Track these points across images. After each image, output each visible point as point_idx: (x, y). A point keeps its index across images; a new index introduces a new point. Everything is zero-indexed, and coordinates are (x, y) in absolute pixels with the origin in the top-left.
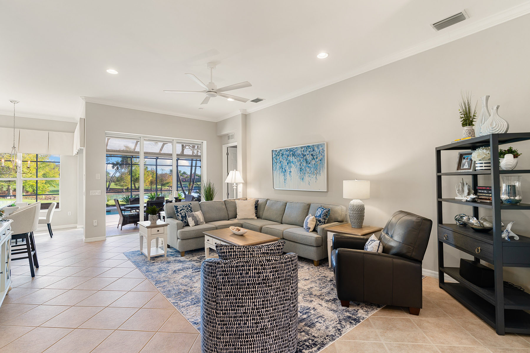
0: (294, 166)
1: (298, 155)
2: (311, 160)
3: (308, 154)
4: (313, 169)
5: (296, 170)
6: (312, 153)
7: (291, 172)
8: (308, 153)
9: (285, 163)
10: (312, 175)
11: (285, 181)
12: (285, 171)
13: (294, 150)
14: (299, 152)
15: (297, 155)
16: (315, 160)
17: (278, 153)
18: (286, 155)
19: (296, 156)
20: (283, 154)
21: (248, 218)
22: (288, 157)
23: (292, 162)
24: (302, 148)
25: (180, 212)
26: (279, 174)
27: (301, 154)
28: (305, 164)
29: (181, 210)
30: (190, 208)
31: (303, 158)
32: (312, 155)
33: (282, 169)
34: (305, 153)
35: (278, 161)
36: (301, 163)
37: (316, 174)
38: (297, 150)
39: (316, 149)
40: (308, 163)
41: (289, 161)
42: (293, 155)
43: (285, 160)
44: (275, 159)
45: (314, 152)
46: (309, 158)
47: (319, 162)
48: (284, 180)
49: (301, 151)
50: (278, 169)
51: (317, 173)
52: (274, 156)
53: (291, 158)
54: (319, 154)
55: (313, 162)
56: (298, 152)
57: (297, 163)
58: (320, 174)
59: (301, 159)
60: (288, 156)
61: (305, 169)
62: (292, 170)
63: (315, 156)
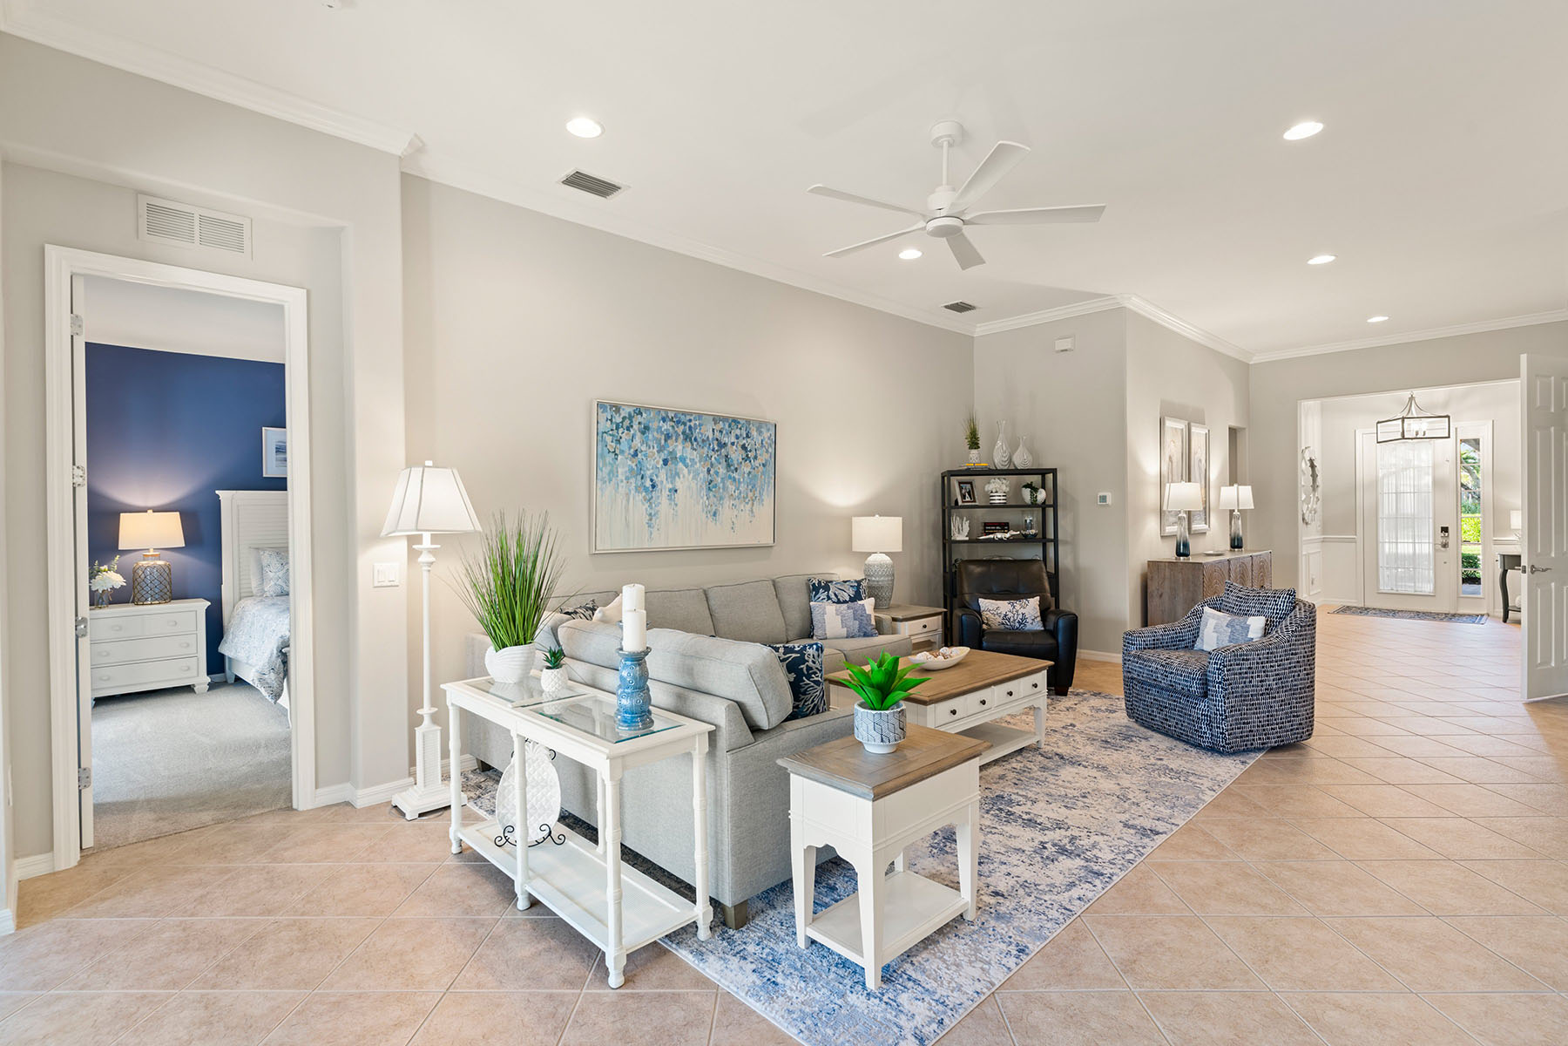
0: (689, 473)
1: (703, 441)
2: (740, 460)
3: (733, 444)
4: (746, 486)
5: (693, 485)
6: (745, 441)
7: (676, 491)
8: (733, 439)
9: (653, 461)
10: (741, 503)
12: (653, 486)
13: (690, 421)
14: (708, 431)
15: (699, 440)
16: (750, 461)
17: (624, 418)
18: (662, 433)
19: (695, 443)
20: (647, 428)
22: (666, 441)
23: (683, 459)
24: (716, 419)
26: (628, 495)
27: (714, 439)
28: (722, 470)
31: (717, 451)
32: (744, 447)
33: (639, 477)
34: (727, 440)
35: (624, 445)
36: (712, 465)
37: (753, 500)
38: (700, 425)
39: (754, 433)
40: (732, 468)
41: (671, 453)
42: (686, 437)
43: (656, 449)
44: (608, 439)
45: (749, 440)
46: (736, 455)
47: (761, 468)
48: (648, 518)
49: (713, 430)
50: (621, 477)
51: (756, 497)
52: (605, 425)
53: (679, 447)
54: (762, 447)
55: (746, 468)
56: (702, 432)
57: (698, 464)
58: (763, 500)
59: (711, 453)
60: (668, 437)
61: (724, 485)
62: (679, 484)
63: (750, 451)
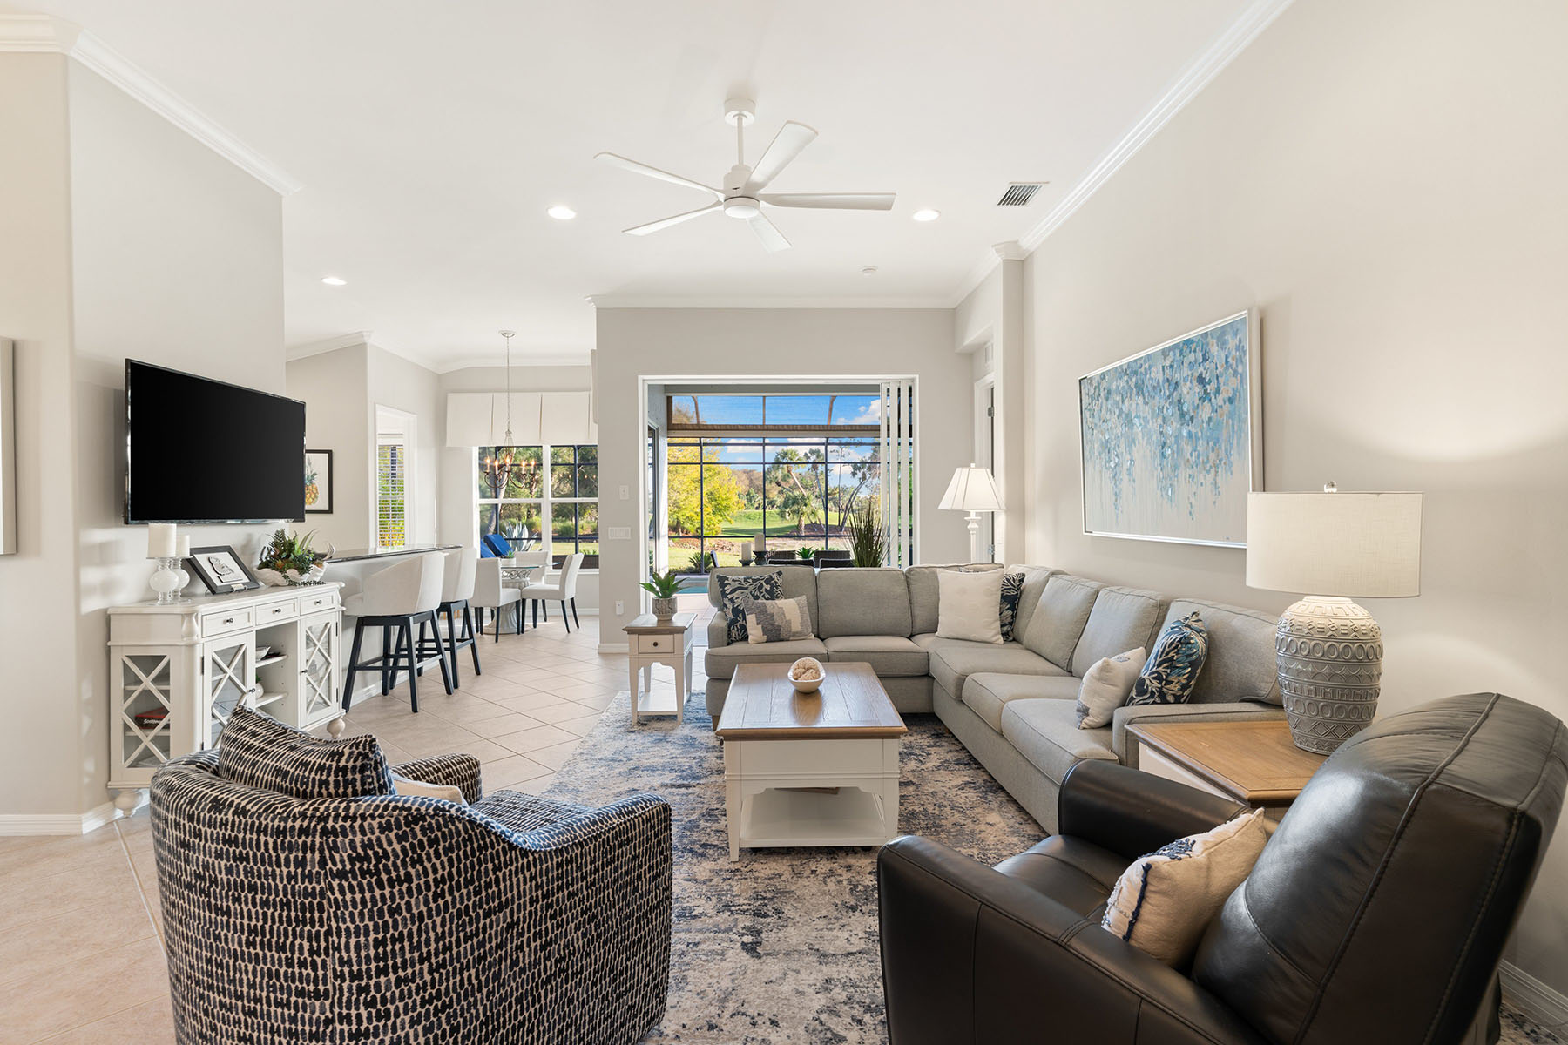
0: (1143, 437)
1: (1154, 388)
2: (1197, 402)
3: (1186, 379)
4: (1205, 444)
5: (1148, 452)
6: (1201, 369)
7: (1134, 462)
8: (1186, 372)
9: (1115, 426)
10: (1200, 473)
11: (1116, 500)
12: (1116, 459)
13: (1141, 366)
14: (1157, 373)
15: (1150, 388)
16: (1210, 400)
17: (1095, 388)
18: (1120, 393)
19: (1147, 395)
20: (1109, 392)
21: (972, 636)
22: (1123, 401)
23: (1138, 419)
24: (1165, 353)
25: (730, 596)
26: (1101, 472)
27: (1163, 381)
28: (1175, 424)
29: (733, 591)
30: (768, 587)
31: (1169, 397)
32: (1201, 380)
33: (1107, 450)
34: (1178, 376)
35: (1096, 419)
36: (1164, 419)
37: (1216, 466)
38: (1150, 367)
39: (1214, 349)
40: (1187, 417)
41: (1127, 415)
42: (1140, 389)
43: (1116, 414)
44: (1088, 414)
45: (1207, 365)
47: (1228, 406)
48: (1114, 498)
49: (1163, 367)
50: (1097, 454)
51: (1220, 460)
52: (1086, 400)
53: (1135, 405)
54: (1226, 369)
55: (1205, 412)
56: (1152, 376)
57: (1151, 422)
58: (1231, 464)
59: (1163, 402)
60: (1124, 396)
61: (1178, 445)
62: (1135, 456)
63: (1210, 381)
